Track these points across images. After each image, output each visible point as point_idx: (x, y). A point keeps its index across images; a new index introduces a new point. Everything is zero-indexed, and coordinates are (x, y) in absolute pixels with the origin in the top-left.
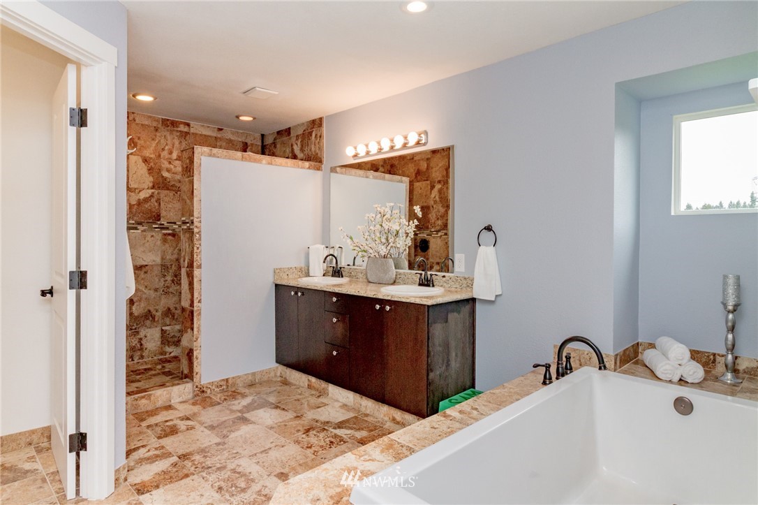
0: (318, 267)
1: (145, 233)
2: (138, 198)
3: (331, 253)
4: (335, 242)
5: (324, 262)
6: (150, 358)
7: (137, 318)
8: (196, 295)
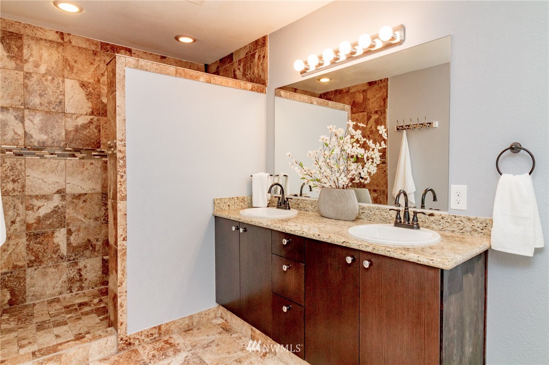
0: (261, 197)
1: (83, 161)
2: (75, 124)
3: (276, 182)
4: (280, 171)
5: (269, 192)
6: (91, 289)
7: (75, 248)
8: (120, 231)
